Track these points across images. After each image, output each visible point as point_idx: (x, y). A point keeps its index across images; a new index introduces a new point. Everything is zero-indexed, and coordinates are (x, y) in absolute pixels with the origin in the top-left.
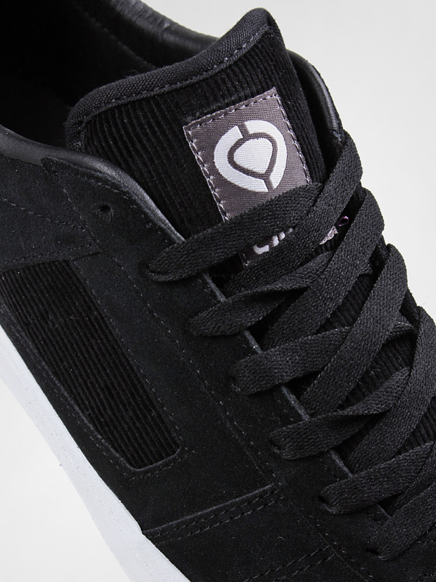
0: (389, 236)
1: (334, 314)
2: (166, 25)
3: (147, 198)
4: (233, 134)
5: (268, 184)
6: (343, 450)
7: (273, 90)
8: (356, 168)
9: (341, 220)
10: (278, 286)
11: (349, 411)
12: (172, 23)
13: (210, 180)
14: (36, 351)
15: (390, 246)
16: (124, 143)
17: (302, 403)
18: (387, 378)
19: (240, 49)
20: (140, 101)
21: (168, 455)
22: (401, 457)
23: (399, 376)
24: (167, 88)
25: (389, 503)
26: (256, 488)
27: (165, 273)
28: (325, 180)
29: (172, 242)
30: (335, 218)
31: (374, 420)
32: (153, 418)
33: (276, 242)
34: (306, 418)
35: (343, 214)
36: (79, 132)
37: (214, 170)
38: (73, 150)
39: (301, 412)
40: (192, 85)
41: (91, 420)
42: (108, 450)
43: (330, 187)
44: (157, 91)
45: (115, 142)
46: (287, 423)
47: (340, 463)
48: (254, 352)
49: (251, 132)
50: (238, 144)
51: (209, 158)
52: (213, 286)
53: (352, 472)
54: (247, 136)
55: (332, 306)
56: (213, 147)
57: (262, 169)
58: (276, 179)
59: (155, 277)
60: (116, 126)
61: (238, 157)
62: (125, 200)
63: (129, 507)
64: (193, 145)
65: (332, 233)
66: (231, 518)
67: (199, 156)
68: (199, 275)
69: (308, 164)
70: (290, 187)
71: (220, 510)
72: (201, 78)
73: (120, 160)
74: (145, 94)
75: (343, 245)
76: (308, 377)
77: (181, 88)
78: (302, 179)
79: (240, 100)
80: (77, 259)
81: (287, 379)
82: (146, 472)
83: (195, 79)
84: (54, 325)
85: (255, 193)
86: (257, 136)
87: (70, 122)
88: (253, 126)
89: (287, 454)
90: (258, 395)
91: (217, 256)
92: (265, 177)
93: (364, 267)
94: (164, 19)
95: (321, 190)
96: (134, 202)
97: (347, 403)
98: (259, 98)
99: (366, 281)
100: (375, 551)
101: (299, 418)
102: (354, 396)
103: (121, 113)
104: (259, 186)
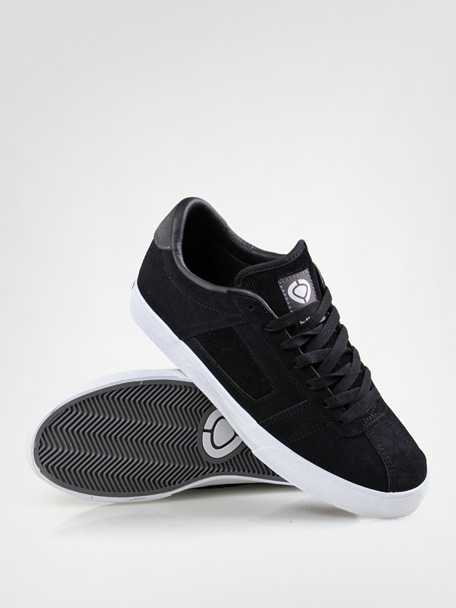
0: (341, 322)
1: (326, 344)
2: (252, 248)
3: (266, 303)
4: (294, 284)
5: (305, 301)
6: (332, 387)
7: (307, 269)
8: (330, 298)
9: (327, 314)
10: (309, 333)
11: (334, 374)
12: (254, 247)
13: (286, 299)
14: (215, 362)
15: (342, 325)
16: (258, 286)
17: (318, 372)
18: (344, 365)
19: (297, 255)
20: (263, 272)
21: (269, 393)
22: (350, 391)
23: (348, 365)
24: (273, 268)
25: (347, 406)
26: (301, 402)
27: (272, 328)
28: (321, 300)
29: (274, 318)
30: (325, 313)
31: (341, 377)
32: (263, 381)
33: (307, 319)
34: (319, 376)
35: (327, 312)
36: (240, 282)
37: (288, 296)
38: (237, 288)
39: (318, 374)
40: (281, 267)
41: (239, 385)
42: (245, 394)
43: (323, 302)
44: (269, 269)
45: (255, 285)
46: (313, 378)
47: (330, 391)
48: (301, 354)
49: (300, 283)
50: (296, 287)
51: (286, 292)
52: (287, 332)
53: (334, 395)
54: (299, 285)
55: (326, 341)
56: (288, 288)
57: (304, 297)
58: (307, 299)
59: (268, 330)
60: (255, 280)
61: (296, 292)
62: (259, 304)
63: (252, 416)
64: (281, 287)
65: (324, 318)
66: (293, 413)
67: (283, 291)
68: (283, 329)
69: (317, 295)
70: (311, 302)
71: (288, 410)
72: (284, 265)
73: (256, 291)
74: (265, 270)
75: (328, 322)
76: (320, 363)
77: (278, 268)
78: (315, 300)
79: (297, 272)
80: (236, 326)
81: (313, 362)
82: (260, 401)
83: (282, 265)
84: (224, 351)
85: (301, 304)
86: (302, 285)
87: (237, 278)
88: (301, 281)
89: (312, 388)
90: (302, 369)
91: (289, 323)
92: (304, 298)
93: (334, 330)
94: (251, 245)
95: (320, 303)
96: (262, 304)
97: (332, 372)
98: (303, 272)
99: (335, 335)
100: (342, 422)
101: (317, 376)
102: (334, 370)
103: (257, 276)
104: (302, 301)
